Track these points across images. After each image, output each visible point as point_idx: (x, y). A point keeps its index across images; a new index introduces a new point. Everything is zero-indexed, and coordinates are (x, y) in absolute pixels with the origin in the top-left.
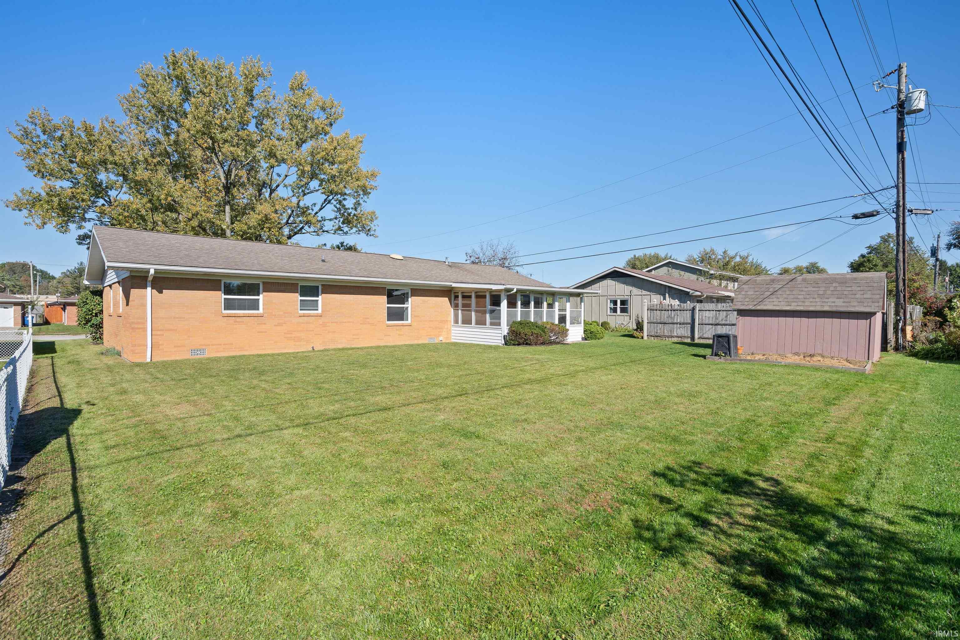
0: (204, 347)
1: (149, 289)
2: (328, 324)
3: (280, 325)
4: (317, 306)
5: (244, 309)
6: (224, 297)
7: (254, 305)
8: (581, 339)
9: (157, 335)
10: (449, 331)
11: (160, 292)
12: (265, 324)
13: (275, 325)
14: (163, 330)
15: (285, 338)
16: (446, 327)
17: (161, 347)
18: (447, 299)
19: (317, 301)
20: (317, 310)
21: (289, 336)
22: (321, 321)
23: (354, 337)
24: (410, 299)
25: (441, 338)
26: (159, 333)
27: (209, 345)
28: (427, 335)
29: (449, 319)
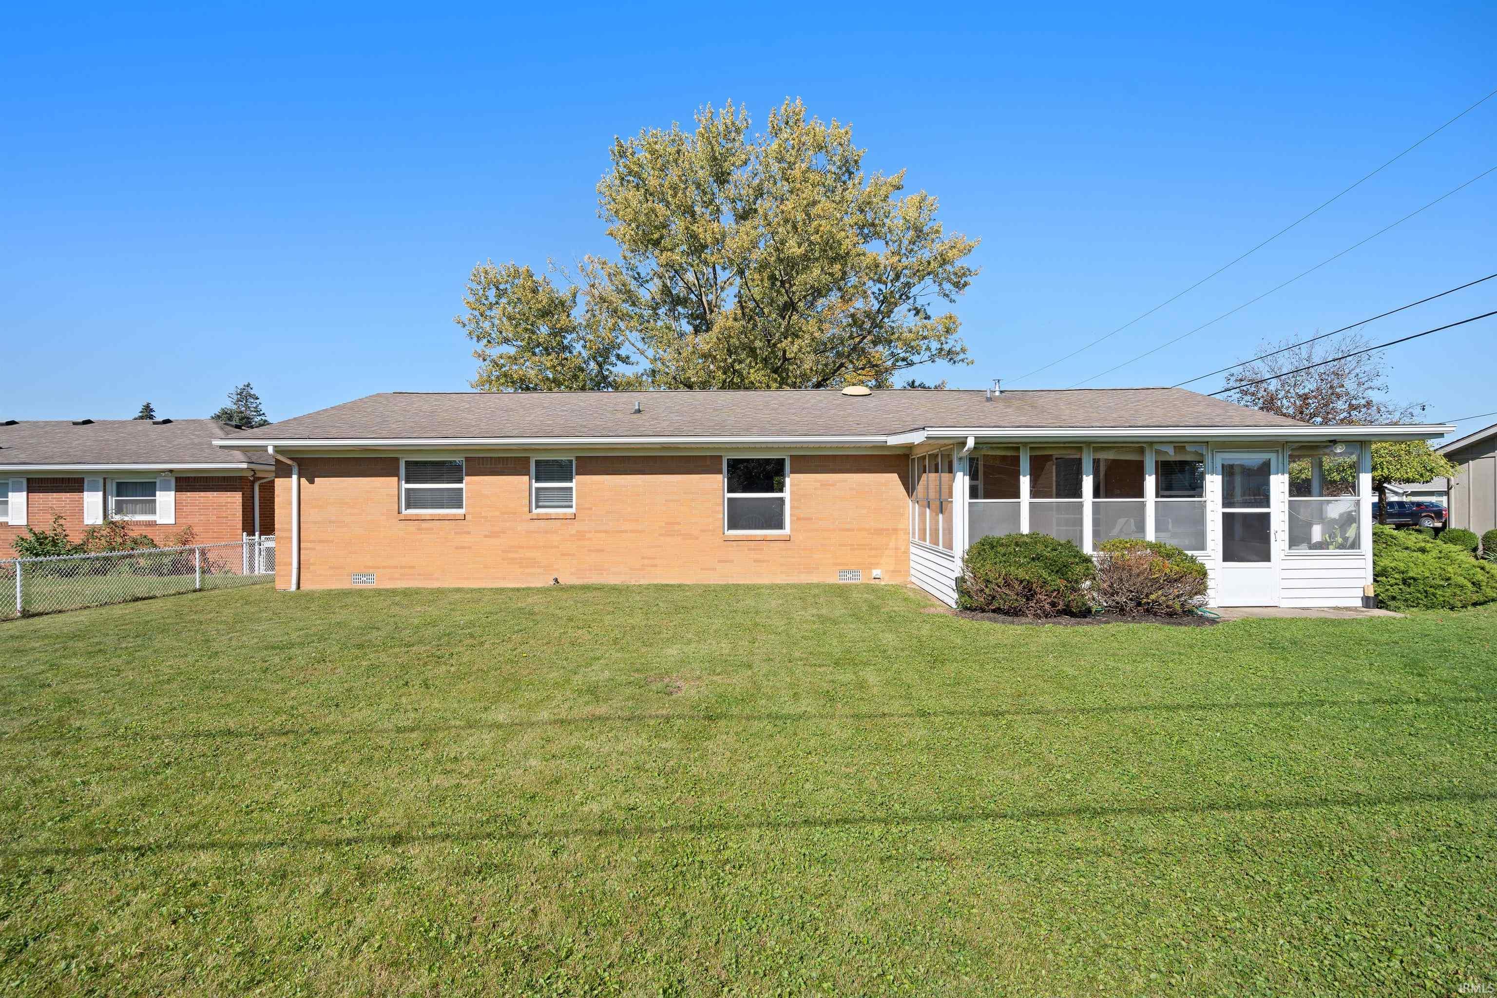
0: (371, 571)
1: (295, 477)
2: (588, 535)
3: (494, 535)
4: (571, 501)
5: (441, 506)
6: (405, 486)
7: (456, 500)
8: (1359, 603)
9: (306, 549)
10: (903, 557)
11: (312, 482)
12: (469, 533)
13: (486, 536)
14: (314, 542)
15: (503, 559)
16: (892, 544)
17: (312, 568)
18: (895, 476)
19: (571, 488)
20: (571, 507)
21: (511, 555)
22: (574, 528)
23: (646, 562)
24: (788, 481)
25: (876, 572)
26: (309, 545)
27: (379, 568)
28: (836, 564)
29: (901, 526)
